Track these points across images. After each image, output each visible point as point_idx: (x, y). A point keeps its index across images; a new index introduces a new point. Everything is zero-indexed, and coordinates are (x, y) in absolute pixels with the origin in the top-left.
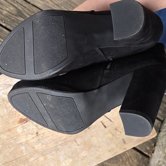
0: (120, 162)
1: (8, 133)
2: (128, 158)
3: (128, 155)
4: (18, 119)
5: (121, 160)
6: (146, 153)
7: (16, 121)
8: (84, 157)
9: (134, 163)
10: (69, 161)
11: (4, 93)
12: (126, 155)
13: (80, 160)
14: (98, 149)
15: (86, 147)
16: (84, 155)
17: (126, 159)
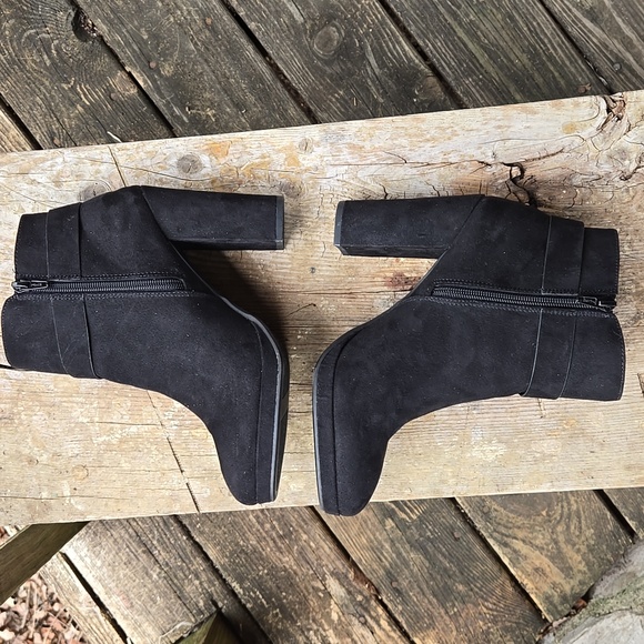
0: (539, 519)
1: (344, 302)
2: (569, 517)
3: (574, 507)
4: (391, 271)
5: (544, 513)
6: (632, 524)
7: (382, 274)
8: (544, 457)
9: (583, 538)
10: (496, 451)
11: (376, 176)
12: (565, 504)
13: (530, 458)
14: (596, 450)
15: (564, 430)
16: (547, 452)
17: (561, 516)
